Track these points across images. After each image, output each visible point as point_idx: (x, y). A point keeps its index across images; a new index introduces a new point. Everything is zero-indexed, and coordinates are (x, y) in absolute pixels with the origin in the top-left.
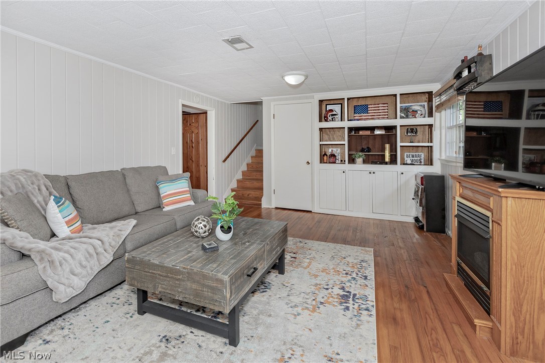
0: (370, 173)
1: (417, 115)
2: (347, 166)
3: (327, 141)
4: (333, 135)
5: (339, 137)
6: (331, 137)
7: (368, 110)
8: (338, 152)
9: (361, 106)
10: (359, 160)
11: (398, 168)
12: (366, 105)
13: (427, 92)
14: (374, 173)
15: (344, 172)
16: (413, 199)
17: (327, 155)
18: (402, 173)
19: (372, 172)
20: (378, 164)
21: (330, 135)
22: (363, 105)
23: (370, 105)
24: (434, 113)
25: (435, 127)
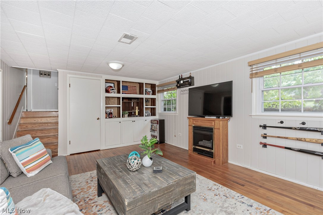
0: (133, 121)
2: (121, 119)
4: (108, 101)
5: (112, 103)
10: (126, 115)
11: (144, 118)
12: (127, 86)
13: (151, 84)
14: (135, 121)
15: (120, 122)
16: (151, 131)
18: (146, 120)
19: (134, 121)
23: (129, 86)
24: (156, 94)
25: (156, 99)
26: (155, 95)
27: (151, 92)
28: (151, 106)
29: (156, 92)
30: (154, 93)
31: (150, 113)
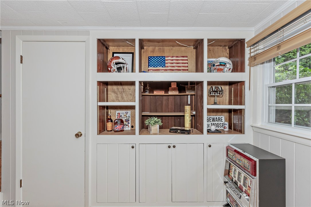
0: (169, 147)
1: (226, 69)
2: (138, 138)
3: (113, 101)
5: (129, 96)
6: (119, 96)
7: (165, 63)
8: (127, 116)
9: (157, 57)
11: (205, 138)
12: (162, 57)
14: (174, 147)
15: (133, 147)
17: (112, 121)
18: (210, 146)
19: (172, 146)
20: (179, 133)
21: (118, 93)
22: (160, 57)
23: (167, 57)
24: (247, 67)
25: (247, 85)
26: (242, 70)
27: (228, 66)
28: (230, 103)
29: (247, 62)
30: (238, 67)
31: (227, 123)
